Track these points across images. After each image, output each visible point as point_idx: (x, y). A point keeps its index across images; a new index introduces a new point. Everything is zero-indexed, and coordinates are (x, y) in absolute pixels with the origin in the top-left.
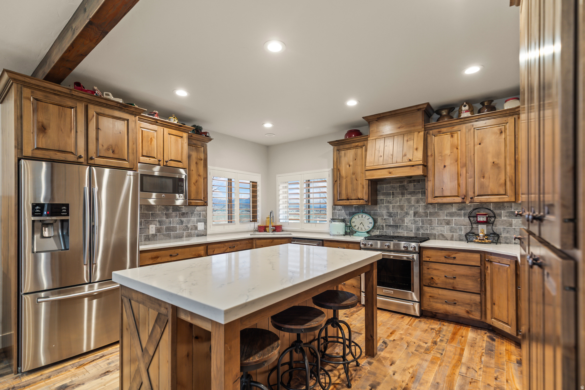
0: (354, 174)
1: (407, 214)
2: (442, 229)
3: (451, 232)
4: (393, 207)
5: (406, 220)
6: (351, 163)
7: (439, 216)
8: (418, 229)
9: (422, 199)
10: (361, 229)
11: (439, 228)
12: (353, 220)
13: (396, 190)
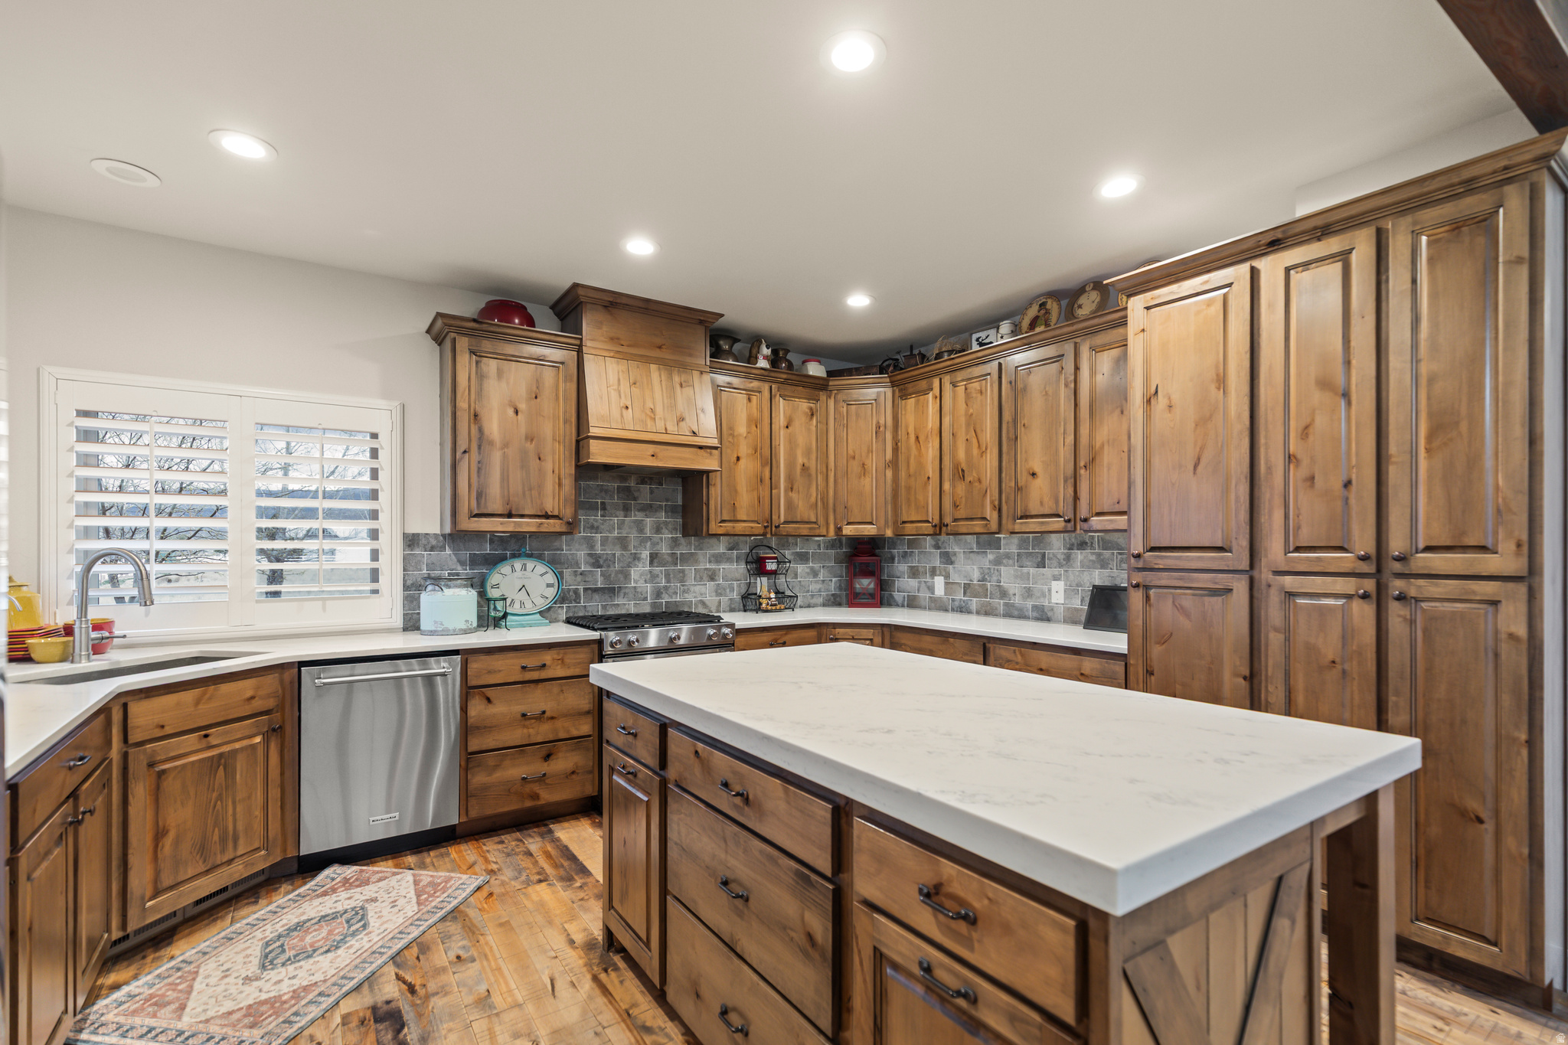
0: (530, 438)
1: (636, 557)
2: (702, 589)
3: (718, 594)
4: (604, 541)
5: (634, 573)
6: (522, 406)
7: (697, 562)
8: (658, 594)
9: (666, 523)
10: (522, 604)
11: (697, 588)
12: (494, 578)
13: (612, 498)
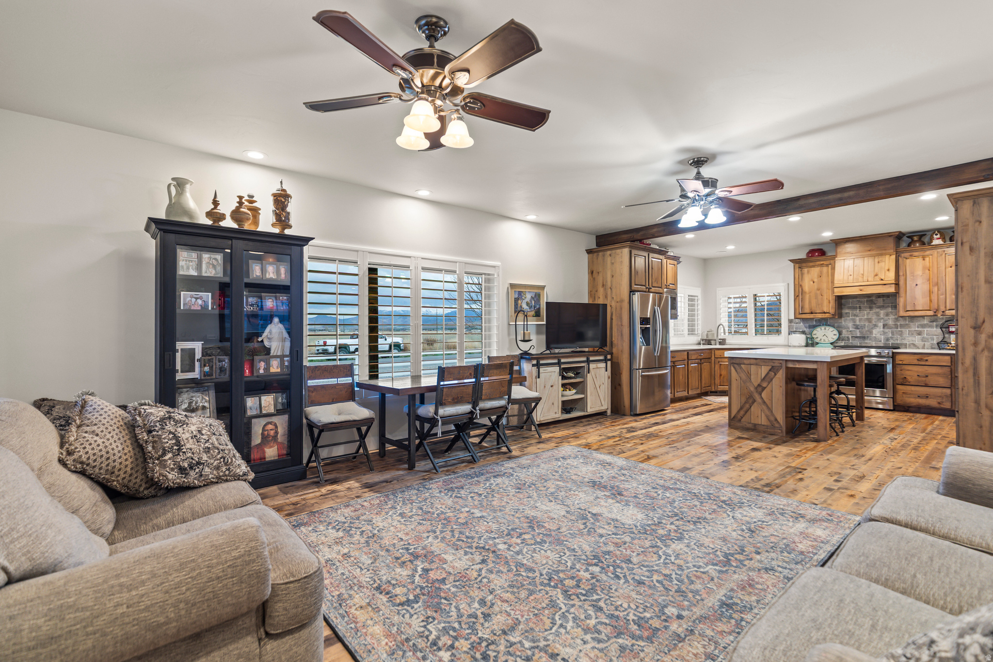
0: (818, 289)
1: (876, 326)
2: (914, 339)
3: (923, 341)
4: (860, 320)
5: (875, 331)
6: (815, 280)
7: (910, 327)
8: (888, 340)
9: (891, 312)
10: (824, 340)
11: (910, 338)
12: (815, 332)
13: (864, 304)
